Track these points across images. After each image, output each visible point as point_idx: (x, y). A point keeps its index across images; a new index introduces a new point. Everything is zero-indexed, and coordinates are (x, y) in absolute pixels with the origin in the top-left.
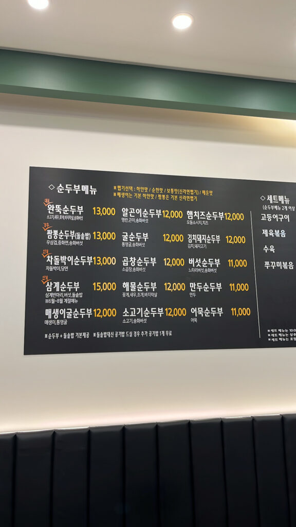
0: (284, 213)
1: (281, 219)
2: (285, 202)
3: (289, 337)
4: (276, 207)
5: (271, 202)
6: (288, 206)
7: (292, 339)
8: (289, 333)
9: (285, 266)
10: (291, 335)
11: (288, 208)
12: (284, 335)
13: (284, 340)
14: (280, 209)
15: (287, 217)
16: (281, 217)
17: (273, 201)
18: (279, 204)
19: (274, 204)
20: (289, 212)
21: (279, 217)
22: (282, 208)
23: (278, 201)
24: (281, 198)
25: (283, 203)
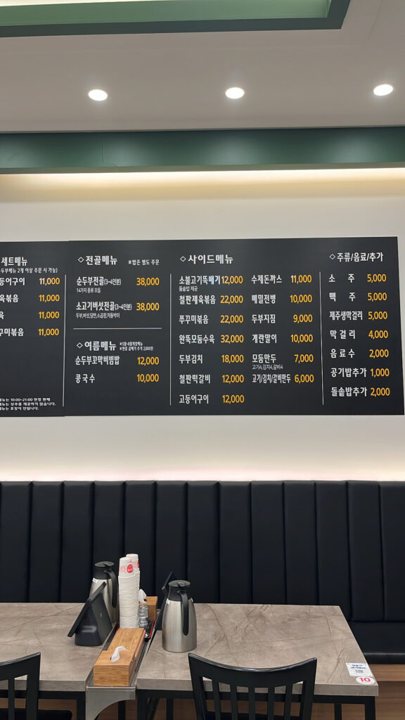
0: (19, 275)
1: (15, 282)
2: (21, 264)
3: (10, 406)
4: (10, 270)
5: (6, 265)
6: (24, 267)
7: (12, 408)
8: (10, 402)
9: (14, 333)
10: (12, 404)
11: (24, 271)
12: (4, 405)
13: (4, 409)
14: (15, 271)
15: (23, 280)
16: (15, 280)
17: (8, 263)
18: (15, 266)
19: (9, 267)
20: (25, 275)
21: (13, 280)
22: (17, 270)
23: (14, 263)
24: (18, 260)
25: (19, 265)
